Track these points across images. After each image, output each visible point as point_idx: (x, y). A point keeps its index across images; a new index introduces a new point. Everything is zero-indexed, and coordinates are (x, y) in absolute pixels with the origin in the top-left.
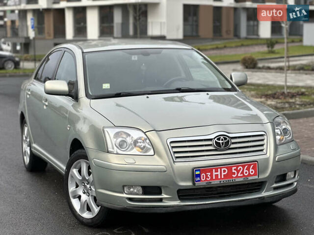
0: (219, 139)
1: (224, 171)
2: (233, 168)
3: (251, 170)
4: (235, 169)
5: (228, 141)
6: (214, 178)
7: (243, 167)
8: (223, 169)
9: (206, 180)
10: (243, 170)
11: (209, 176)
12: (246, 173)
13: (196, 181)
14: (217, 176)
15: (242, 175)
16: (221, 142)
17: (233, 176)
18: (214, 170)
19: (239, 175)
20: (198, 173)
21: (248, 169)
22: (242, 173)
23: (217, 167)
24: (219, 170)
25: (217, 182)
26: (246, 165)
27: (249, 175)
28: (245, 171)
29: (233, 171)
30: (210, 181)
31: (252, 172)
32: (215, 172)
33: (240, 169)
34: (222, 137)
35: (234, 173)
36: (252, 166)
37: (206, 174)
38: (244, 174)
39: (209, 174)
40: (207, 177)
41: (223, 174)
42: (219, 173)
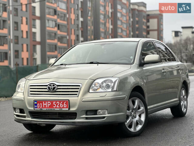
0: (50, 86)
1: (49, 104)
2: (54, 102)
3: (64, 105)
4: (55, 103)
5: (55, 87)
6: (44, 107)
7: (60, 102)
8: (48, 102)
9: (40, 107)
10: (60, 104)
11: (41, 105)
12: (61, 106)
13: (35, 108)
14: (45, 105)
15: (59, 107)
16: (51, 87)
17: (54, 107)
18: (44, 102)
19: (57, 107)
20: (36, 103)
21: (63, 104)
22: (59, 105)
23: (45, 101)
24: (46, 102)
25: (45, 109)
26: (62, 101)
27: (63, 107)
28: (61, 105)
29: (54, 104)
30: (42, 108)
31: (65, 106)
32: (44, 103)
33: (58, 103)
34: (52, 85)
35: (54, 105)
36: (65, 102)
37: (40, 104)
38: (60, 107)
39: (41, 104)
40: (40, 106)
41: (48, 105)
42: (46, 104)
